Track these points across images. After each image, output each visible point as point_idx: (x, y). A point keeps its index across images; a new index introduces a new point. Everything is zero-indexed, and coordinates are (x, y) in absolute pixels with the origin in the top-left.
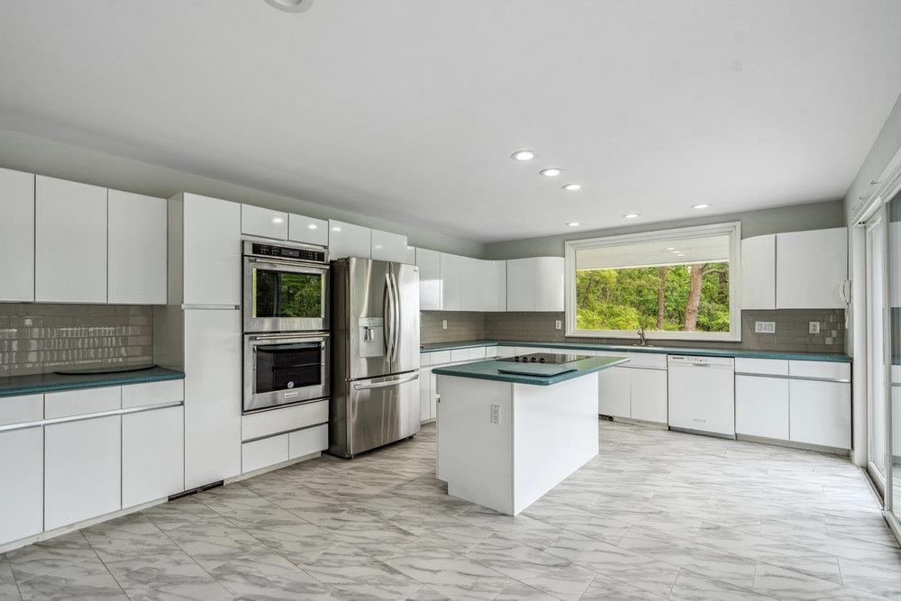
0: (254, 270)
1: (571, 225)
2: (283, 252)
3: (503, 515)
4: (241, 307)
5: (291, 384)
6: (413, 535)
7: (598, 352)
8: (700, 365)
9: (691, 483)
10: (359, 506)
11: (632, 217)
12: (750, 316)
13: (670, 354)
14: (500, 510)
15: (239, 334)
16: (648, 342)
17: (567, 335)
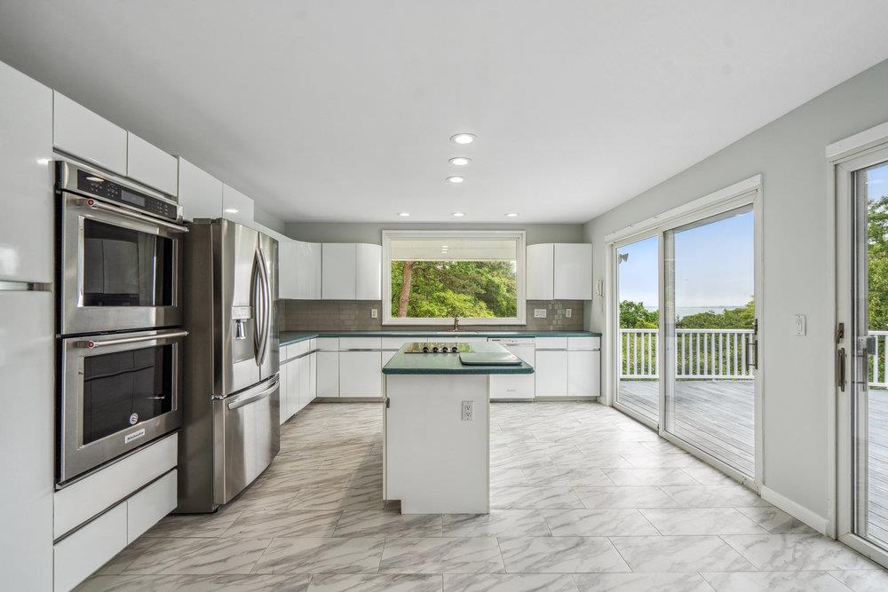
0: (81, 219)
1: (402, 215)
2: (124, 195)
3: (478, 515)
4: (53, 287)
5: (134, 417)
6: (431, 575)
7: (429, 339)
8: (511, 345)
9: (556, 441)
10: (322, 570)
11: (459, 216)
12: (532, 304)
13: (489, 337)
14: (472, 512)
15: (48, 339)
16: (461, 328)
17: (383, 324)
